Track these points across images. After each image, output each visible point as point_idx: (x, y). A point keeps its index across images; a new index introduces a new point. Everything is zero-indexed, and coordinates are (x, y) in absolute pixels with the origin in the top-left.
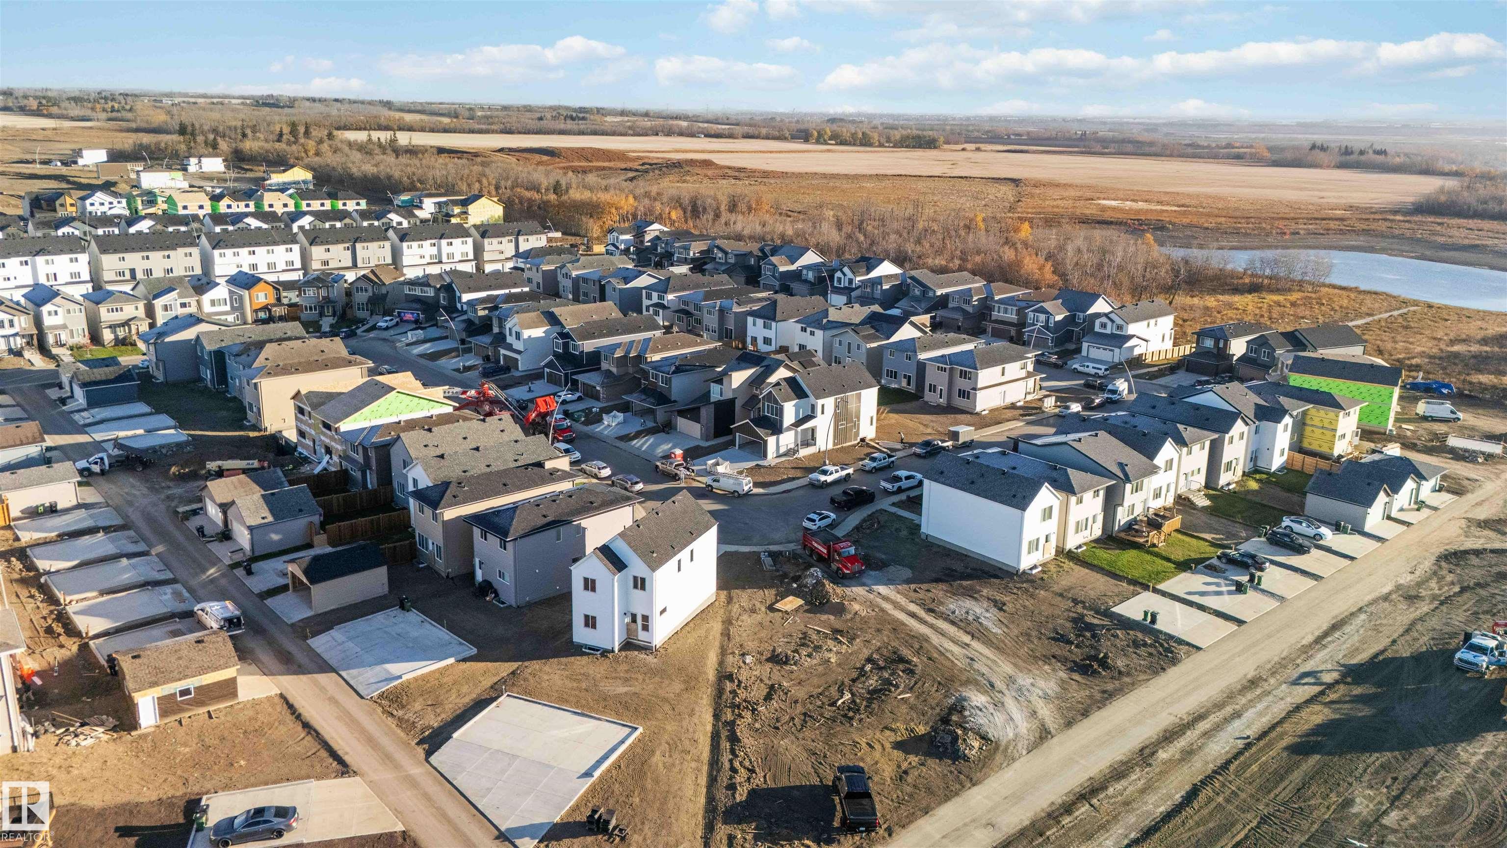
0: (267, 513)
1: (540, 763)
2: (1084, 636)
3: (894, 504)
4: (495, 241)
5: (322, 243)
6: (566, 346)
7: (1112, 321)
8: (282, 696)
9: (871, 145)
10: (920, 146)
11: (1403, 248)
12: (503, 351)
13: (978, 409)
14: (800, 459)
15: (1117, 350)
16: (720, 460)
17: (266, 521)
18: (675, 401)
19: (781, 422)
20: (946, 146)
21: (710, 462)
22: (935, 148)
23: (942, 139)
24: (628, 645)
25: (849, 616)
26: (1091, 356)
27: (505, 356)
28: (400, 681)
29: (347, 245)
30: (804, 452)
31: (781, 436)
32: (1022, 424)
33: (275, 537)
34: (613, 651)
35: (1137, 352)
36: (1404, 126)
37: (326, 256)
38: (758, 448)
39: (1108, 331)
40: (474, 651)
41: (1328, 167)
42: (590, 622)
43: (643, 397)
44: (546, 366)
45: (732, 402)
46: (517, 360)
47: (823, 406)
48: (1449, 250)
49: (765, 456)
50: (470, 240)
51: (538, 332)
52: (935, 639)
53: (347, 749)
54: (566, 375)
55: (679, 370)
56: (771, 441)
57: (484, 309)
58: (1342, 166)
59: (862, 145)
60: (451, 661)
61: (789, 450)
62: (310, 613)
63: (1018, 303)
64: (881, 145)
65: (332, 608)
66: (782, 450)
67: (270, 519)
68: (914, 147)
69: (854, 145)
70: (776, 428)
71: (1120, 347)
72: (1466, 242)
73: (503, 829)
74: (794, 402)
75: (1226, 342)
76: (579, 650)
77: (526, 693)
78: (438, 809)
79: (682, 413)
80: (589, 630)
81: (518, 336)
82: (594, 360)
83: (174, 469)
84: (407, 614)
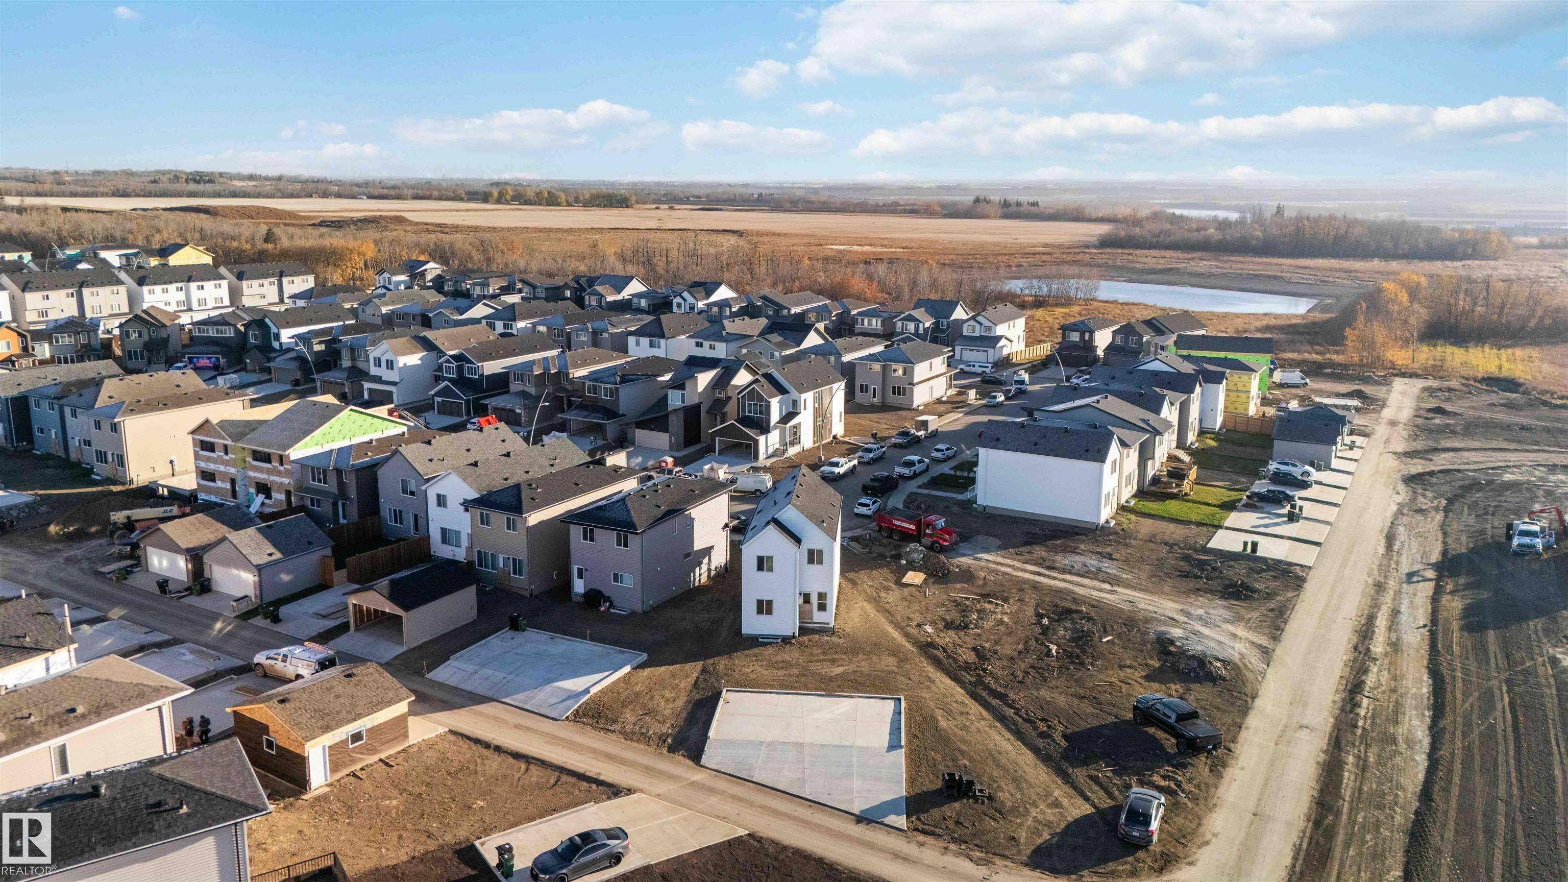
0: (272, 549)
1: (831, 745)
2: (1207, 570)
3: (920, 487)
4: (255, 283)
5: (38, 289)
6: (460, 369)
7: (981, 324)
8: (452, 732)
9: (559, 204)
10: (612, 205)
11: (1112, 274)
12: (367, 385)
13: (915, 405)
14: (789, 458)
15: (991, 351)
16: (715, 465)
17: (274, 558)
18: (623, 415)
19: (768, 420)
20: (638, 206)
21: (707, 467)
22: (627, 207)
23: (634, 199)
24: (803, 630)
25: (981, 582)
26: (964, 359)
27: (370, 390)
28: (588, 696)
29: (70, 291)
30: (792, 451)
31: (770, 436)
32: (961, 415)
33: (285, 578)
34: (794, 637)
35: (1005, 352)
36: (1025, 188)
37: (44, 305)
38: (749, 451)
39: (977, 334)
40: (644, 656)
41: (995, 217)
42: (765, 607)
43: (586, 413)
44: (438, 394)
45: (696, 408)
46: (391, 393)
47: (805, 400)
48: (1150, 273)
49: (756, 457)
50: (224, 283)
51: (413, 359)
52: (1077, 589)
53: (598, 771)
54: (468, 402)
55: (624, 380)
56: (762, 439)
57: (320, 343)
58: (1006, 216)
59: (548, 204)
60: (627, 669)
61: (776, 451)
62: (401, 650)
63: (882, 314)
64: (569, 204)
65: (426, 639)
66: (771, 451)
67: (278, 555)
68: (605, 206)
69: (540, 204)
70: (765, 429)
71: (994, 347)
72: (1161, 267)
73: (856, 812)
74: (778, 399)
75: (1092, 333)
76: (755, 641)
77: (741, 686)
78: (760, 807)
79: (642, 425)
80: (764, 617)
81: (390, 365)
82: (500, 383)
83: (53, 529)
84: (525, 633)
